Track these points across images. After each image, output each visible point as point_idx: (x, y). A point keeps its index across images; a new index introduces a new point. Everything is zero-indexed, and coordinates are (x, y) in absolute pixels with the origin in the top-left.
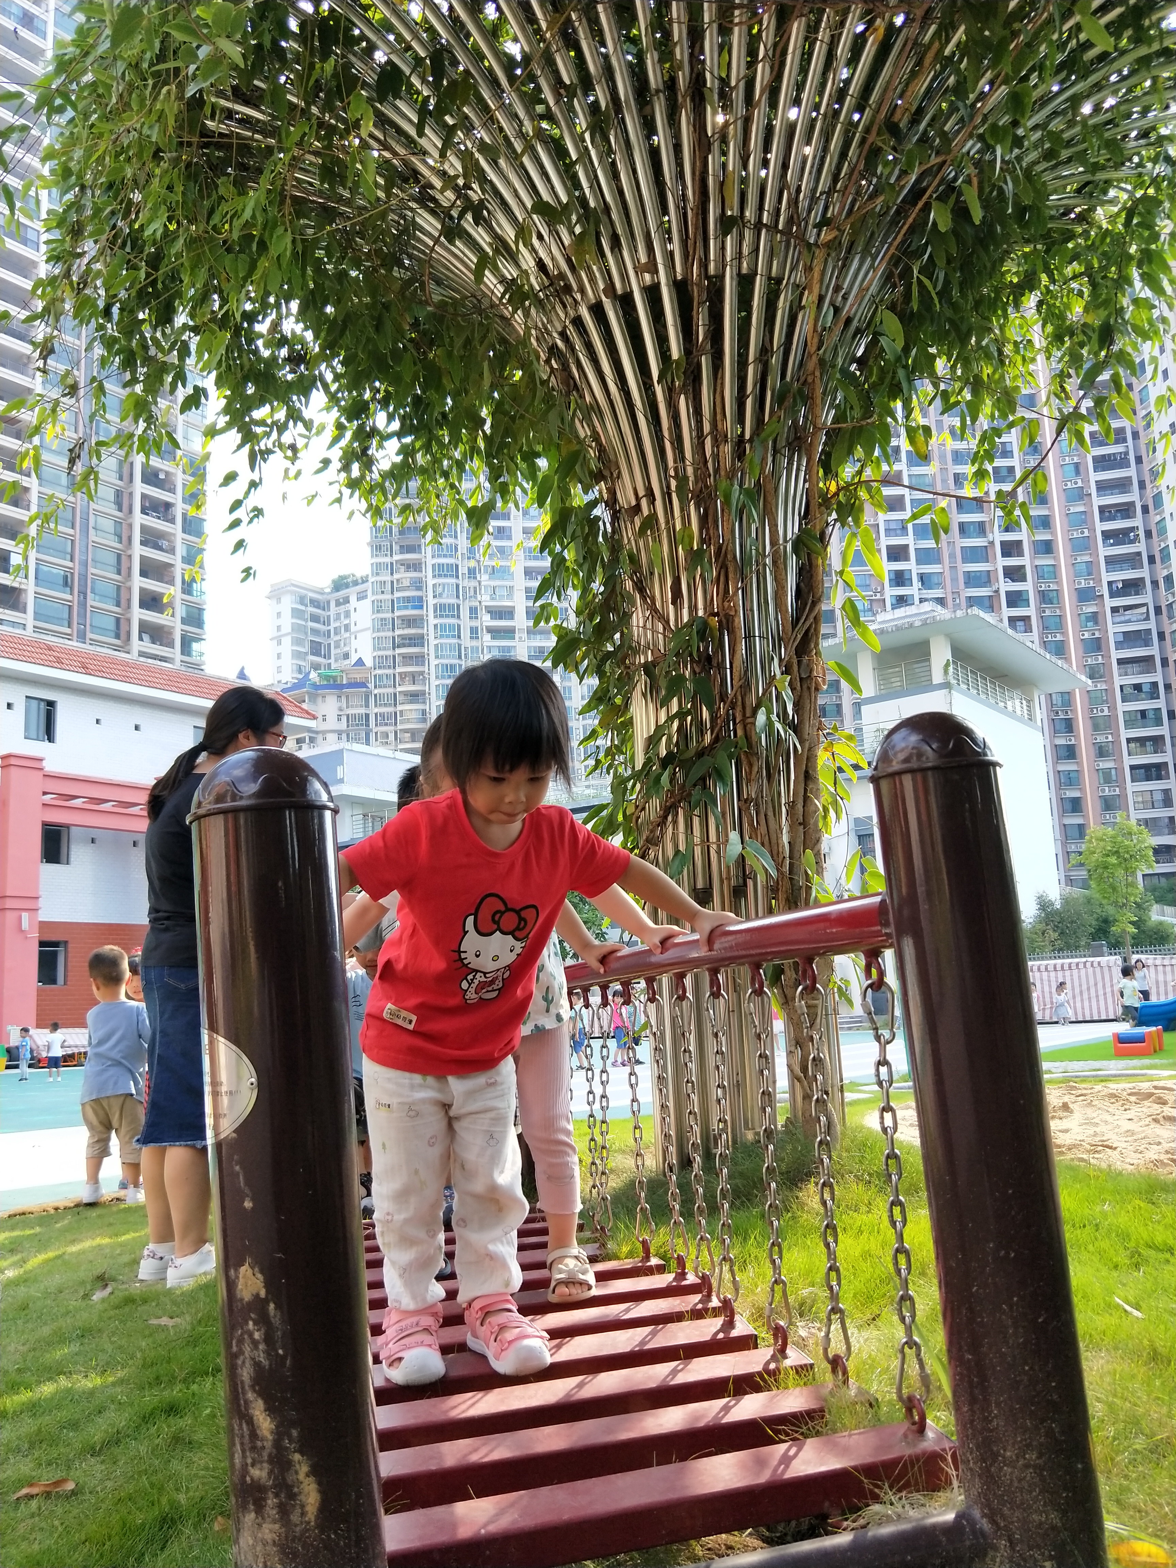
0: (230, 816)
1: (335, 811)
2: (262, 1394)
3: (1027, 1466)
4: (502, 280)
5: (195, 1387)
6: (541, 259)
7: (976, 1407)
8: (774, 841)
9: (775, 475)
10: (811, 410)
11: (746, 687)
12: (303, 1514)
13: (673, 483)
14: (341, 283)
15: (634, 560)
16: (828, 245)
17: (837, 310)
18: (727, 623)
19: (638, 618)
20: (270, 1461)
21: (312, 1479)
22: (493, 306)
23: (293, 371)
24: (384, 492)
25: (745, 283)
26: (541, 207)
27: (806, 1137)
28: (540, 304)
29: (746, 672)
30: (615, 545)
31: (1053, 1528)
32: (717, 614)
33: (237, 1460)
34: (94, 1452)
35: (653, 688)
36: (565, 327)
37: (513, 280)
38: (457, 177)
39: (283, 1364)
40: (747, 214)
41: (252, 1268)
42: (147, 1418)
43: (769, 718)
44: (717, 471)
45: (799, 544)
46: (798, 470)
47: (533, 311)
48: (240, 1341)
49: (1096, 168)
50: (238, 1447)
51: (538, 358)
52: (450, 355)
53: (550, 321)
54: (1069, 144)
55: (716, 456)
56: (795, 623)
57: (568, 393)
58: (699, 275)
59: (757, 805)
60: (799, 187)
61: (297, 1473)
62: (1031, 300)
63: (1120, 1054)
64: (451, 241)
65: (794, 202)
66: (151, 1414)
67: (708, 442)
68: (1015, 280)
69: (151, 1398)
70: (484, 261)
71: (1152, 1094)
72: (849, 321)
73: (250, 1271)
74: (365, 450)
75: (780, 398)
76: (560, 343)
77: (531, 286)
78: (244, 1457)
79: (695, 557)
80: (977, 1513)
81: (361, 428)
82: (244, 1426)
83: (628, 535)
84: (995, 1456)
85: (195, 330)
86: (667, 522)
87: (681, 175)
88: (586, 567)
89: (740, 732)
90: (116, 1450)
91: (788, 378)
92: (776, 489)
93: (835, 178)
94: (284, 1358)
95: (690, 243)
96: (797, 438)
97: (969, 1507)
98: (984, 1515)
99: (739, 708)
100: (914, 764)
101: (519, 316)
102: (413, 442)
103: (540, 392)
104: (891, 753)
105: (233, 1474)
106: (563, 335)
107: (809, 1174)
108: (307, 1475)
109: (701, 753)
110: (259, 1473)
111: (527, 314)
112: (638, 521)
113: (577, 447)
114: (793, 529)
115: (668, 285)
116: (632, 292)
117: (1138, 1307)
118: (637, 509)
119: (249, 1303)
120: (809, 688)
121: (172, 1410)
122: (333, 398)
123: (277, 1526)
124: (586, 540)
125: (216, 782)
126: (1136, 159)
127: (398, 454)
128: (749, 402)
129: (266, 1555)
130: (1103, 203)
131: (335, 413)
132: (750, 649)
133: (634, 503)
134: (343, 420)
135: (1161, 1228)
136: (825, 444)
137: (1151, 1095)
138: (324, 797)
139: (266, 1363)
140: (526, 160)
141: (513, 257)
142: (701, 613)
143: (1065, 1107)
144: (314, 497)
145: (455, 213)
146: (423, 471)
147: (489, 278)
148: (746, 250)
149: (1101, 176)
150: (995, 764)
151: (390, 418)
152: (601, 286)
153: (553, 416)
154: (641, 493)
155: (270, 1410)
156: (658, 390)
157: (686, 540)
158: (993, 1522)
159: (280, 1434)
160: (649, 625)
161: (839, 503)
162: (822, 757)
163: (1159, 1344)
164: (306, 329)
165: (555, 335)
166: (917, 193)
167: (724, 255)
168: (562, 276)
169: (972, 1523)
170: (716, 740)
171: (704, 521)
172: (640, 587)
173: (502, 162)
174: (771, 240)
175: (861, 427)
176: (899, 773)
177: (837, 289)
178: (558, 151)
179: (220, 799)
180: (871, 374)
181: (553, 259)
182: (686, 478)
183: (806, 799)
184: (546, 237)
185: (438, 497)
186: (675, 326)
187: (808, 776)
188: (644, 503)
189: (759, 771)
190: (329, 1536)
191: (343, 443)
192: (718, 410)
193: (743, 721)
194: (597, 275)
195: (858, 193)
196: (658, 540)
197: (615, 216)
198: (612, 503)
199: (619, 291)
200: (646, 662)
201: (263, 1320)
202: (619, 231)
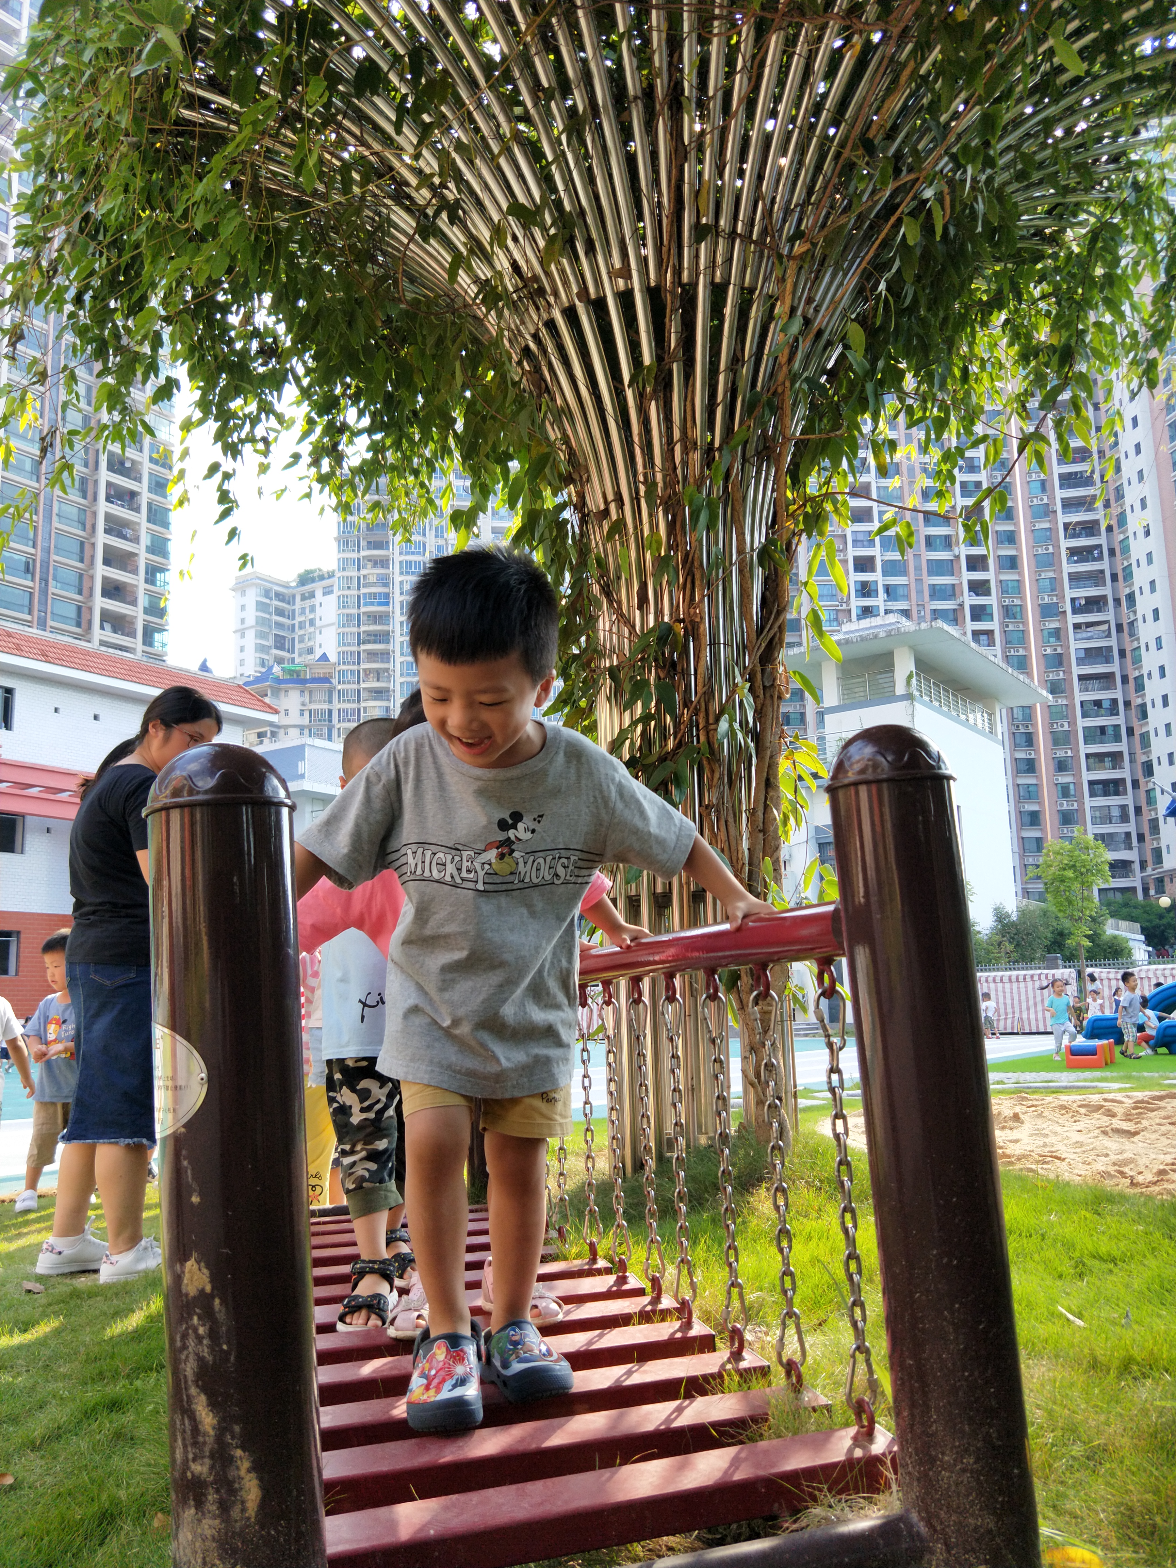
0: (186, 810)
1: (292, 808)
2: (204, 1389)
3: (964, 1471)
4: (476, 280)
5: (138, 1383)
6: (515, 262)
7: (917, 1412)
8: (733, 848)
9: (743, 484)
10: (780, 420)
11: (709, 694)
12: (243, 1510)
13: (642, 489)
14: (314, 278)
15: (601, 564)
16: (802, 257)
17: (807, 322)
18: (693, 629)
19: (604, 622)
20: (212, 1456)
21: (253, 1475)
22: (466, 305)
23: (264, 364)
24: (354, 489)
25: (718, 292)
26: (516, 209)
27: (759, 1143)
28: (514, 306)
29: (710, 678)
30: (583, 549)
31: (990, 1532)
32: (683, 621)
33: (179, 1456)
34: (34, 1447)
35: (617, 691)
36: (538, 329)
37: (487, 281)
38: (432, 175)
39: (228, 1360)
40: (722, 223)
41: (198, 1262)
42: (89, 1414)
43: (731, 726)
44: (685, 478)
45: (765, 554)
46: (766, 479)
47: (506, 312)
48: (184, 1336)
49: (1066, 190)
50: (180, 1442)
51: (510, 359)
52: (422, 353)
53: (523, 322)
54: (1041, 166)
55: (685, 463)
56: (760, 631)
57: (540, 396)
58: (673, 283)
59: (718, 811)
60: (774, 198)
61: (238, 1468)
62: (1000, 317)
63: (1071, 1066)
64: (425, 239)
65: (768, 213)
66: (94, 1409)
67: (678, 449)
68: (985, 298)
69: (93, 1394)
70: (458, 260)
71: (1102, 1107)
72: (820, 333)
73: (196, 1266)
74: (335, 445)
75: (750, 408)
76: (532, 346)
77: (505, 288)
78: (186, 1452)
79: (662, 563)
80: (914, 1517)
81: (331, 424)
82: (187, 1422)
83: (596, 538)
84: (932, 1460)
85: (168, 320)
86: (635, 528)
87: (657, 182)
88: (553, 569)
89: (702, 738)
90: (56, 1446)
91: (759, 388)
92: (744, 498)
93: (810, 191)
94: (227, 1353)
95: (664, 249)
96: (766, 448)
97: (907, 1511)
98: (922, 1519)
99: (702, 715)
100: (869, 776)
101: (492, 317)
102: (383, 439)
103: (512, 393)
104: (847, 764)
105: (173, 1469)
106: (536, 337)
107: (760, 1180)
108: (249, 1471)
109: (663, 759)
110: (200, 1468)
111: (500, 315)
112: (606, 525)
113: (547, 450)
114: (760, 538)
115: (641, 291)
116: (605, 296)
117: (1080, 1316)
118: (606, 513)
119: (194, 1298)
120: (772, 697)
121: (115, 1405)
122: (306, 393)
123: (217, 1522)
124: (554, 542)
125: (173, 776)
126: (1106, 183)
127: (368, 450)
128: (719, 411)
129: (205, 1551)
130: (1072, 225)
131: (305, 407)
132: (715, 656)
133: (602, 507)
134: (313, 414)
135: (1105, 1238)
136: (794, 454)
137: (1099, 1107)
138: (282, 794)
139: (210, 1358)
140: (502, 161)
141: (488, 259)
142: (667, 619)
143: (1016, 1117)
144: (283, 491)
145: (430, 212)
146: (393, 468)
147: (463, 278)
148: (719, 260)
149: (1072, 199)
150: (949, 778)
151: (361, 413)
152: (575, 289)
153: (523, 416)
154: (610, 497)
155: (213, 1405)
156: (629, 394)
157: (654, 546)
158: (930, 1525)
159: (222, 1430)
160: (615, 629)
161: (806, 515)
162: (783, 765)
163: (1099, 1352)
164: (278, 321)
165: (528, 337)
166: (890, 208)
167: (697, 264)
168: (536, 278)
169: (910, 1526)
170: (679, 745)
171: (671, 527)
172: (607, 591)
173: (478, 162)
174: (744, 251)
175: (829, 439)
176: (856, 784)
177: (810, 301)
178: (534, 153)
179: (176, 793)
180: (841, 386)
181: (527, 261)
182: (655, 484)
183: (766, 806)
184: (521, 239)
185: (407, 494)
186: (648, 332)
187: (769, 783)
188: (613, 507)
189: (721, 778)
190: (269, 1533)
191: (313, 437)
192: (689, 418)
193: (706, 727)
194: (571, 278)
195: (832, 207)
196: (625, 545)
197: (589, 220)
198: (580, 506)
199: (593, 296)
200: (612, 666)
201: (208, 1315)
202: (594, 235)
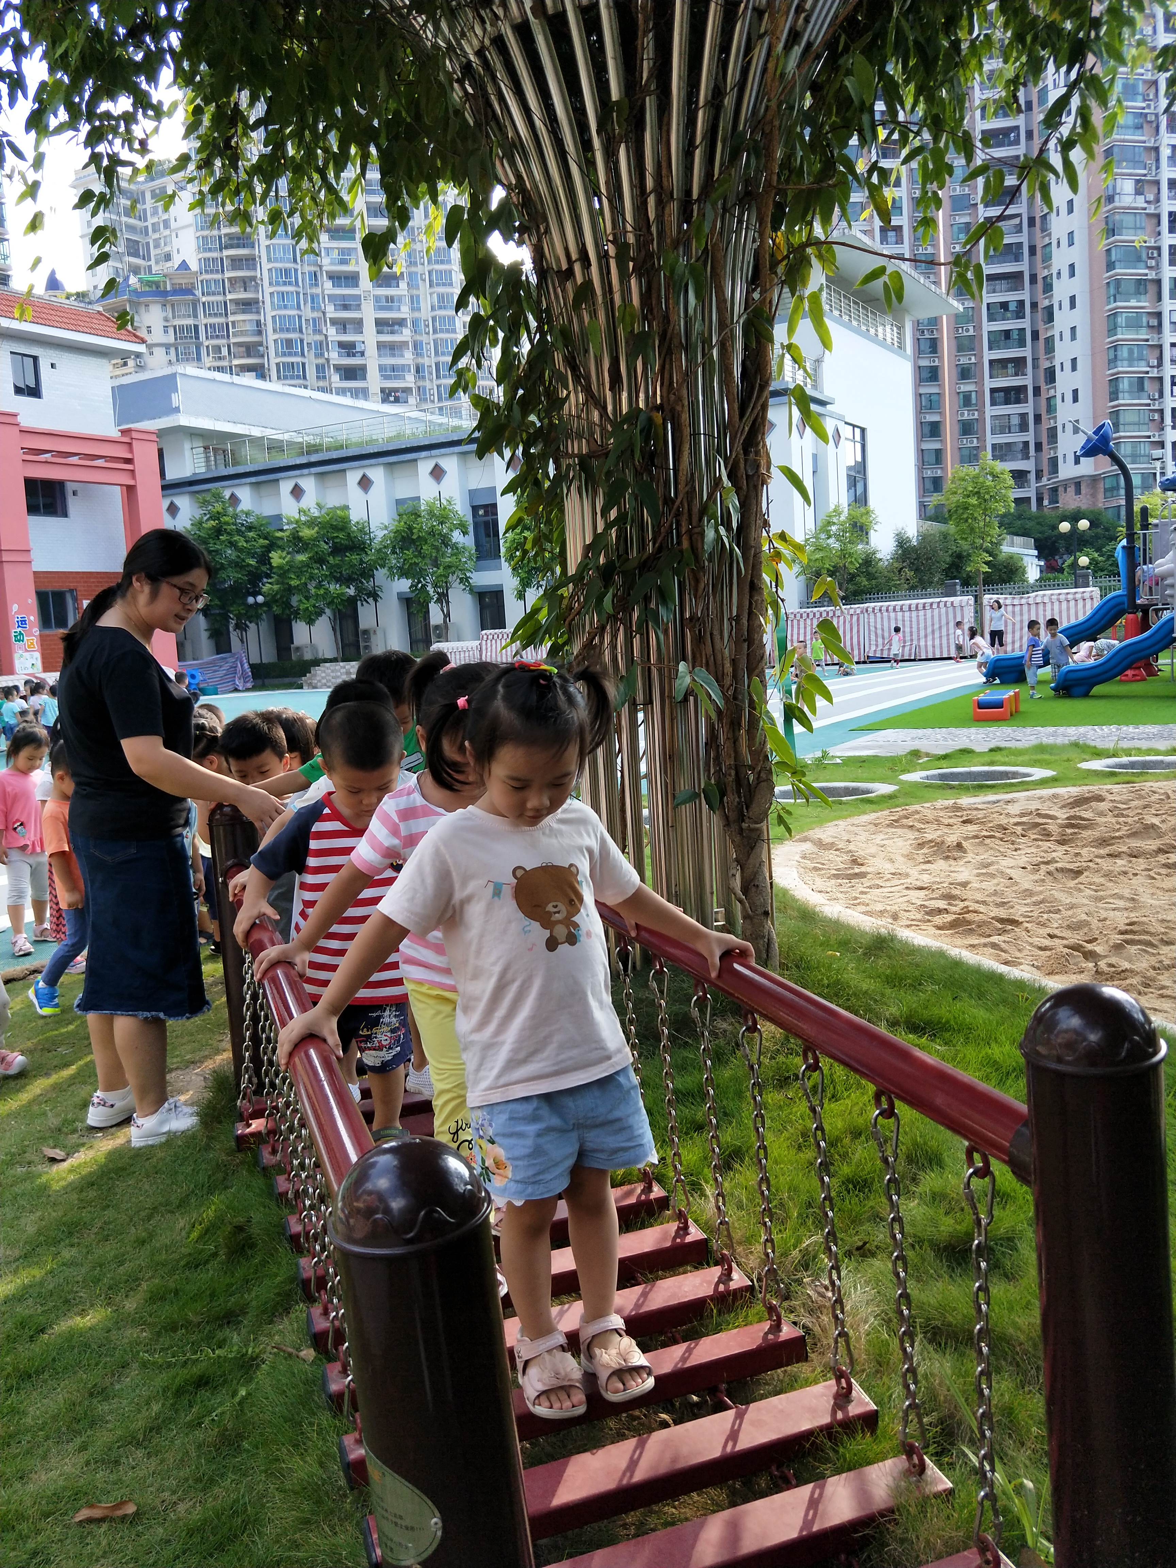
8: (718, 659)
9: (724, 240)
10: (767, 166)
11: (691, 494)
18: (671, 415)
19: (571, 401)
32: (660, 408)
35: (588, 483)
36: (483, 47)
43: (717, 531)
44: (661, 233)
45: (749, 327)
46: (747, 230)
53: (463, 34)
55: (660, 219)
56: (742, 410)
59: (702, 624)
67: (651, 201)
74: (227, 140)
75: (732, 151)
76: (476, 63)
79: (636, 341)
81: (221, 111)
83: (559, 304)
86: (604, 293)
89: (685, 544)
91: (741, 126)
92: (725, 253)
99: (684, 517)
106: (480, 53)
109: (642, 566)
111: (437, 29)
112: (570, 289)
114: (741, 295)
115: (608, 7)
116: (565, 11)
118: (570, 273)
120: (755, 486)
122: (186, 75)
127: (265, 145)
128: (698, 154)
131: (187, 92)
133: (565, 266)
134: (199, 101)
151: (255, 98)
154: (574, 256)
157: (627, 318)
160: (584, 415)
161: (790, 268)
165: (470, 52)
170: (660, 550)
171: (645, 298)
172: (571, 362)
182: (626, 243)
183: (750, 613)
186: (616, 58)
187: (753, 587)
188: (577, 267)
189: (706, 588)
192: (663, 163)
193: (689, 530)
196: (594, 314)
198: (539, 261)
199: (550, 10)
200: (581, 453)
